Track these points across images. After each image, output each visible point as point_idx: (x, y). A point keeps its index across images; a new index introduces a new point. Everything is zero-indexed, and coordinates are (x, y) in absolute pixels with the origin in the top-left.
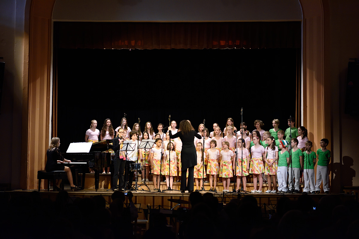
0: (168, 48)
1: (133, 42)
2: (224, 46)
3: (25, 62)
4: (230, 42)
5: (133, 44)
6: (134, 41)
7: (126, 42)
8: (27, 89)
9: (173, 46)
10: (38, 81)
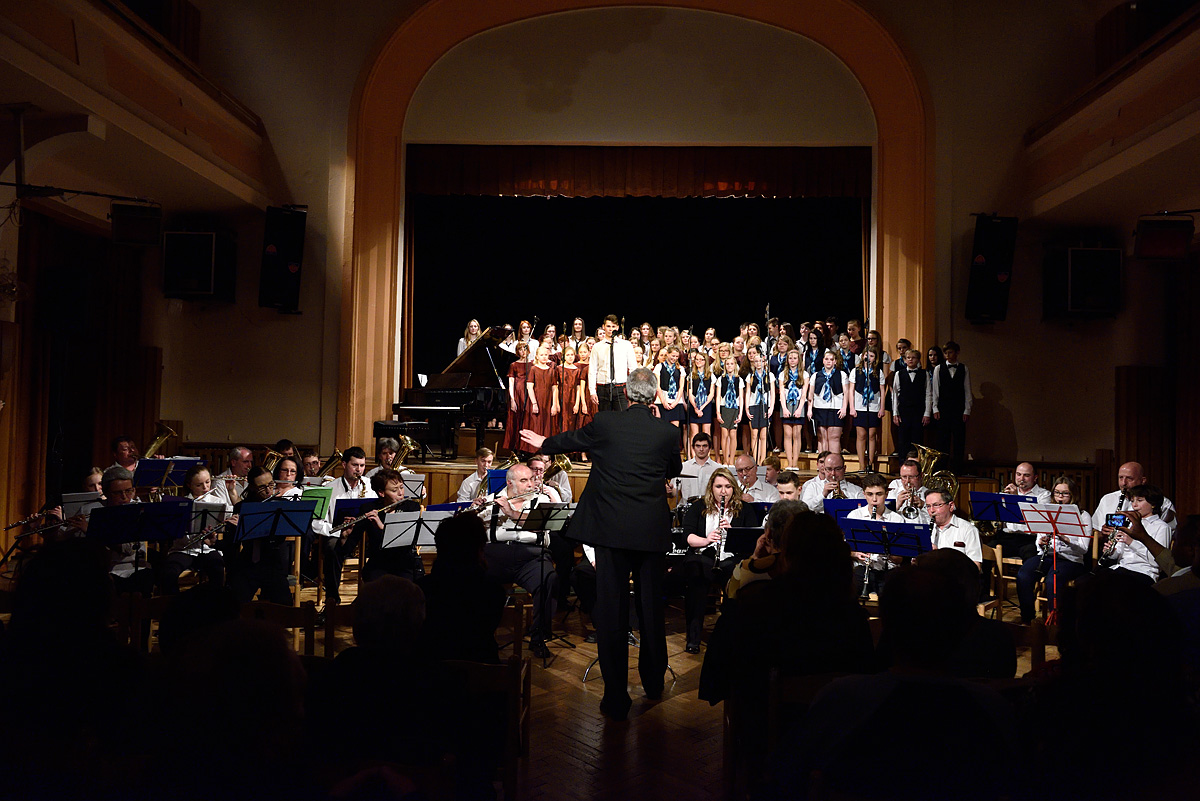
0: (620, 194)
1: (554, 184)
2: (725, 193)
3: (347, 213)
4: (737, 184)
5: (554, 187)
6: (555, 182)
7: (541, 182)
8: (351, 265)
9: (629, 191)
10: (374, 252)
